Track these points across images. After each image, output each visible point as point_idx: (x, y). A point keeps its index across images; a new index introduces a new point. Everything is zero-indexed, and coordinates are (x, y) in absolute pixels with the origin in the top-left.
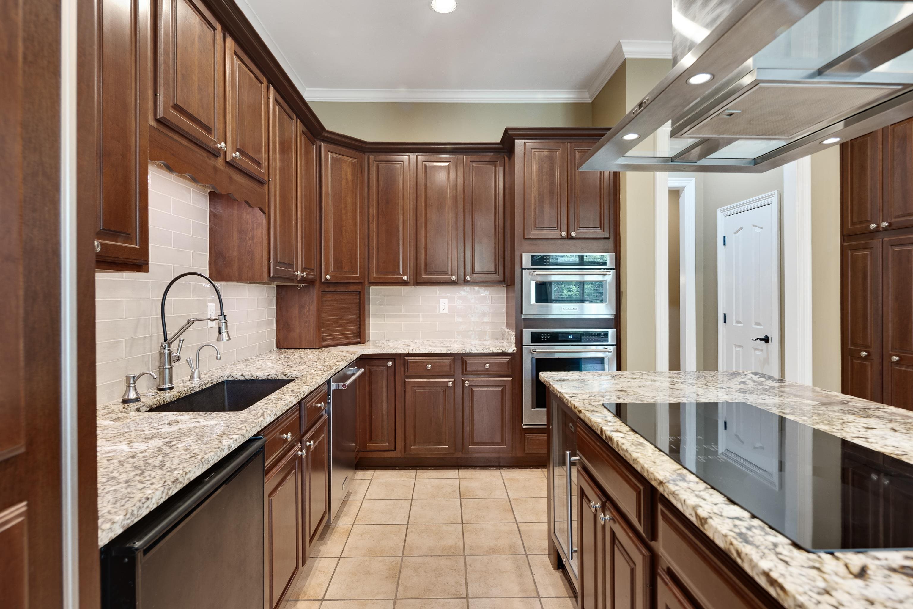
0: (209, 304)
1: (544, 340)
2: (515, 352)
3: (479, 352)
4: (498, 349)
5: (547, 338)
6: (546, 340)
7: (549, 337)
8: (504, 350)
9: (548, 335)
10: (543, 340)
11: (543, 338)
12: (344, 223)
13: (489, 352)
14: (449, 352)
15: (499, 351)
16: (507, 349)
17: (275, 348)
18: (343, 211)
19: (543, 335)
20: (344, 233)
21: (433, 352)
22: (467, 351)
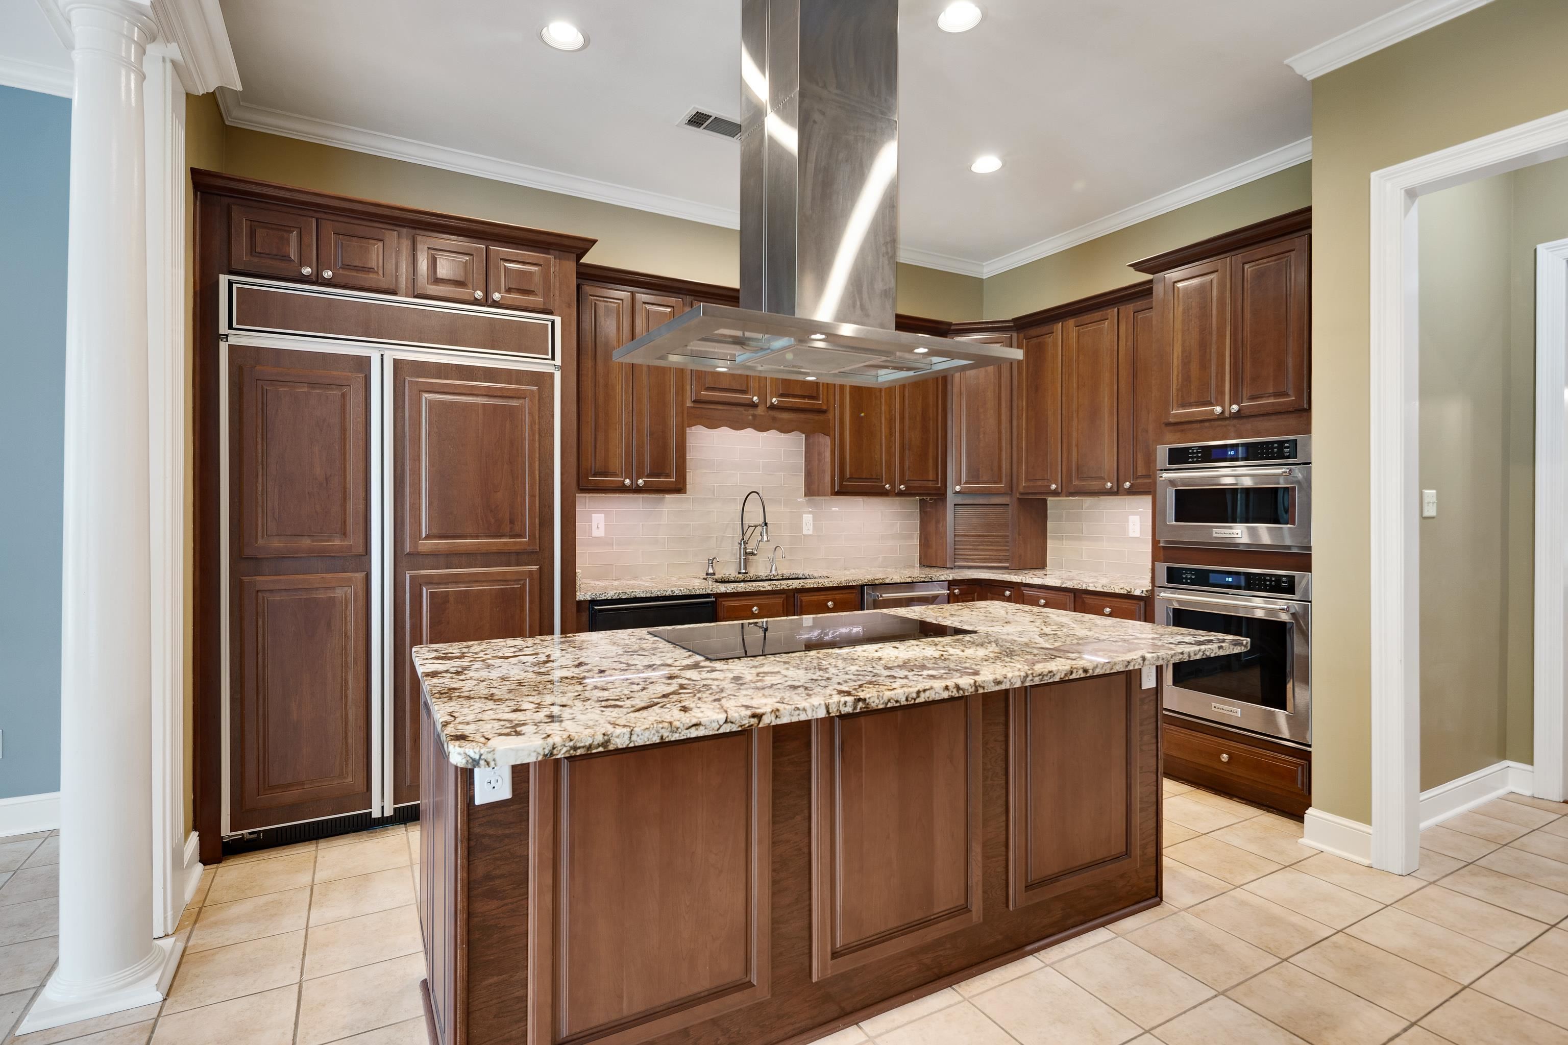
0: (804, 515)
1: (1187, 580)
2: (1143, 595)
3: (1097, 590)
4: (1121, 589)
5: (1191, 577)
6: (1189, 581)
7: (1193, 577)
8: (1129, 590)
9: (1193, 574)
10: (1184, 580)
11: (1184, 578)
12: (982, 424)
13: (1110, 591)
14: (1063, 586)
15: (1122, 592)
16: (1133, 589)
17: (917, 565)
18: (981, 410)
19: (1184, 574)
20: (981, 436)
21: (1046, 584)
22: (1084, 587)
